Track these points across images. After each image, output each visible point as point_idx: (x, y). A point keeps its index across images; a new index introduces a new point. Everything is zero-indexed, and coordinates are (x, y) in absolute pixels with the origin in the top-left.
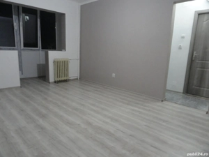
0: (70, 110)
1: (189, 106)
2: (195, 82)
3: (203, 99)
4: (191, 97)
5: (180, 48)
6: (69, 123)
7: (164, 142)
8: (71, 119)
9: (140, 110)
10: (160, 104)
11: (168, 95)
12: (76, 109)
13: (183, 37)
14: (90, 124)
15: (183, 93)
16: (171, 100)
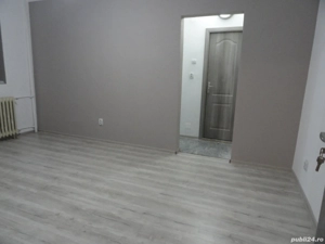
0: (34, 191)
1: (208, 156)
2: (212, 121)
3: (223, 143)
4: (208, 142)
5: (191, 77)
6: (38, 216)
7: (189, 213)
8: (40, 207)
9: (149, 171)
10: (173, 158)
11: (182, 143)
12: (45, 188)
13: (194, 63)
14: (76, 209)
15: (200, 138)
16: (187, 150)
